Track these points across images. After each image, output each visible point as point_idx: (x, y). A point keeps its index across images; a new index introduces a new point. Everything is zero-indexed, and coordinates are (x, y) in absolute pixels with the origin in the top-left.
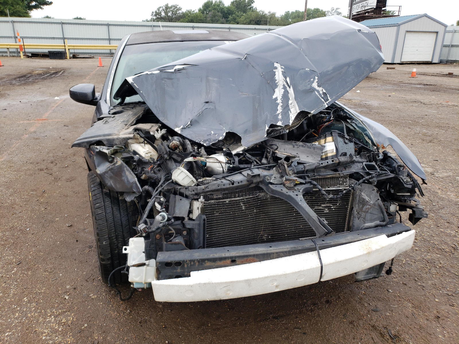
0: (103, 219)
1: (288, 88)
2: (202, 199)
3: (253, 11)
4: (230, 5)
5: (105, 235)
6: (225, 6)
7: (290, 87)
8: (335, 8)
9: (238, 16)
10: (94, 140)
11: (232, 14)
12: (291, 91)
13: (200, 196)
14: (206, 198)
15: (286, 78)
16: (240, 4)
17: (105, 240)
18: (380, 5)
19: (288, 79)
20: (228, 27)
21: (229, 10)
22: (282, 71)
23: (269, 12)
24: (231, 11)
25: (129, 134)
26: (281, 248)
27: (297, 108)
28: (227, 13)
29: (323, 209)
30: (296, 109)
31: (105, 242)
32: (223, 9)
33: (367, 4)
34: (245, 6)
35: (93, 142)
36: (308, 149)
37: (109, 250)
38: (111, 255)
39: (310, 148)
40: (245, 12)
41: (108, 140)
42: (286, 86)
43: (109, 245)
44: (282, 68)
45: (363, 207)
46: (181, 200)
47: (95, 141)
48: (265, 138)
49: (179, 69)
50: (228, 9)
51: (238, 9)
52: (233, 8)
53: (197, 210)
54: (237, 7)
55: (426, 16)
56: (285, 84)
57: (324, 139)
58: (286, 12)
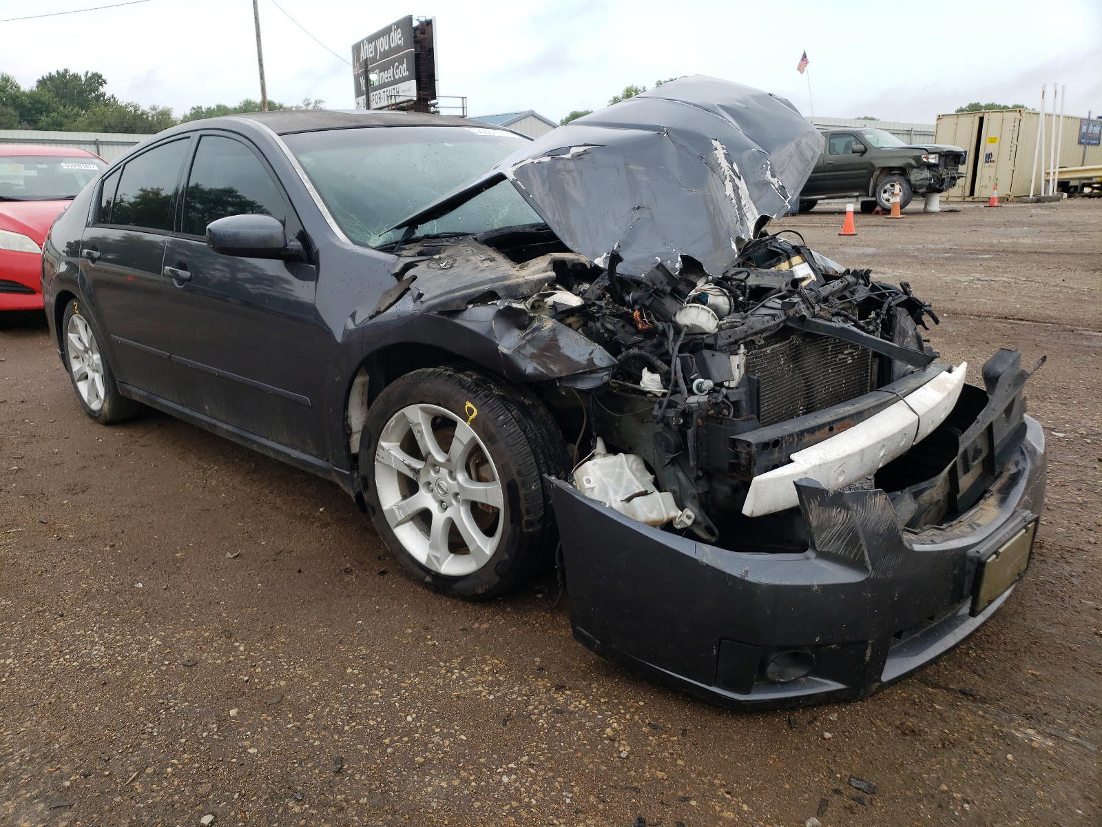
0: (522, 442)
1: (737, 180)
2: (742, 350)
3: (106, 105)
4: (35, 89)
5: (532, 470)
6: (22, 90)
7: (740, 179)
8: (313, 101)
9: (66, 117)
10: (476, 291)
11: (48, 112)
12: (742, 184)
13: (739, 346)
14: (750, 345)
15: (731, 163)
16: (65, 87)
17: (535, 481)
18: (424, 95)
19: (735, 166)
20: (93, 139)
21: (38, 102)
22: (724, 154)
23: (154, 109)
24: (44, 104)
25: (543, 272)
26: (866, 402)
27: (755, 211)
28: (29, 110)
29: (844, 358)
30: (753, 214)
31: (534, 484)
32: (17, 97)
33: (398, 92)
34: (81, 92)
35: (477, 295)
36: (776, 278)
37: (541, 501)
38: (544, 511)
39: (778, 276)
40: (84, 105)
41: (507, 288)
42: (734, 177)
43: (541, 490)
44: (723, 149)
45: (903, 341)
46: (713, 355)
47: (480, 294)
48: (736, 260)
49: (578, 154)
50: (31, 95)
51: (62, 98)
52: (47, 97)
53: (738, 370)
54: (57, 95)
55: (533, 115)
56: (732, 173)
57: (787, 262)
58: (194, 108)
